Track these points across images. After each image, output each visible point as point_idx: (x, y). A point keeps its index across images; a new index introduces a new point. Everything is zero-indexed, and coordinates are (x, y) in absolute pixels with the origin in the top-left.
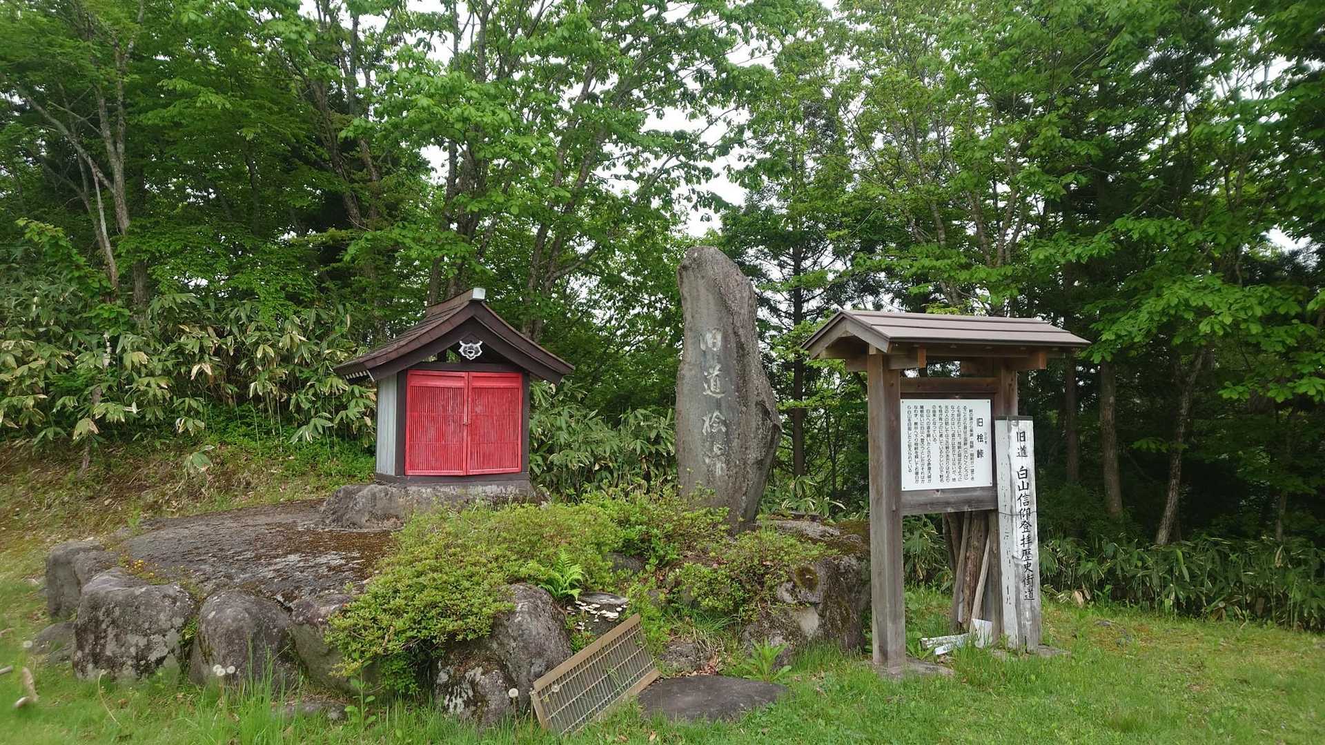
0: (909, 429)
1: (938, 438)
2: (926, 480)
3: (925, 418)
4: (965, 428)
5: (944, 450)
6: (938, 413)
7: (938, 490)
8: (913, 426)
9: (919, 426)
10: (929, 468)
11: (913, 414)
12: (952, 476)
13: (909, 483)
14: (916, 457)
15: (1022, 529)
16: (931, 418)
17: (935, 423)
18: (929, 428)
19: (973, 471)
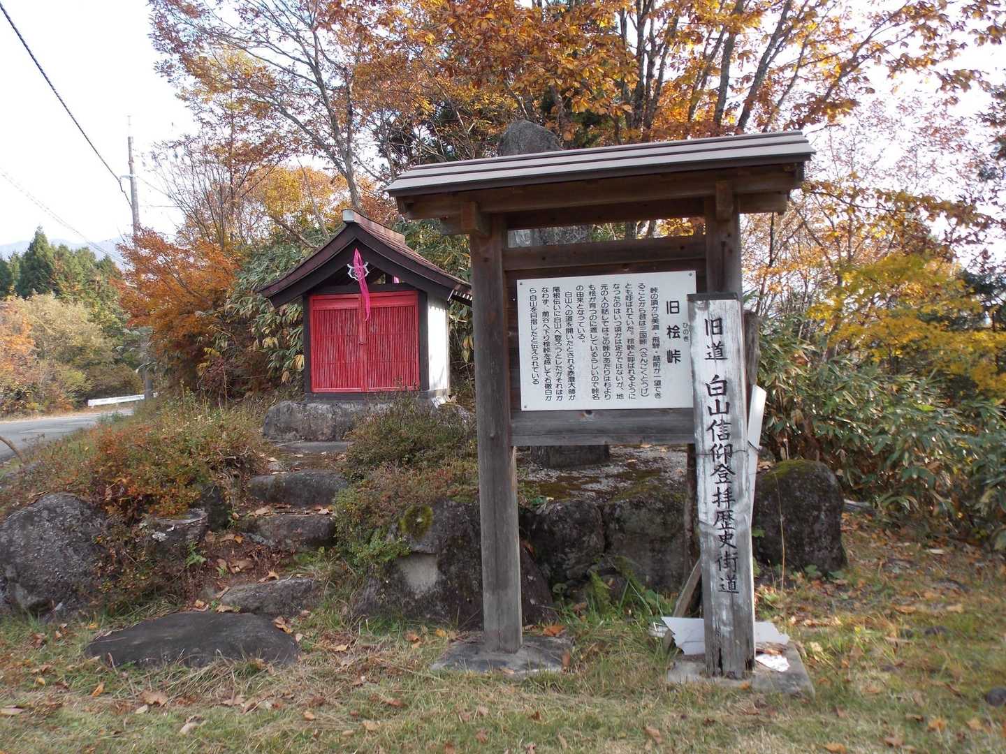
0: (534, 322)
1: (587, 334)
2: (566, 395)
3: (563, 304)
4: (643, 316)
5: (600, 352)
6: (587, 298)
7: (589, 412)
8: (540, 318)
9: (552, 316)
10: (572, 379)
11: (540, 300)
12: (615, 390)
13: (533, 398)
14: (547, 362)
15: (716, 477)
16: (575, 304)
17: (581, 312)
18: (570, 319)
19: (658, 384)
